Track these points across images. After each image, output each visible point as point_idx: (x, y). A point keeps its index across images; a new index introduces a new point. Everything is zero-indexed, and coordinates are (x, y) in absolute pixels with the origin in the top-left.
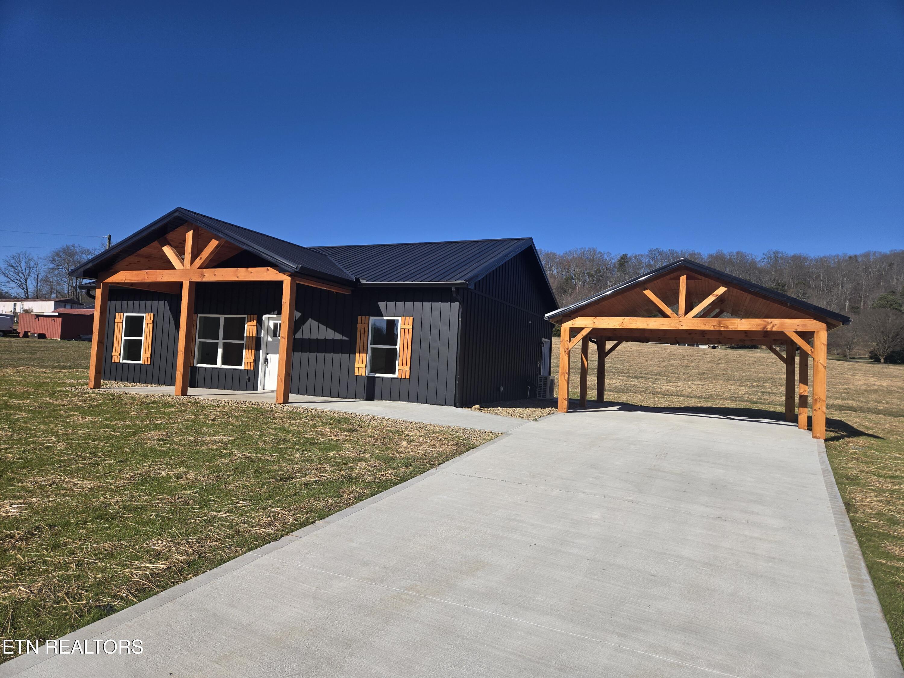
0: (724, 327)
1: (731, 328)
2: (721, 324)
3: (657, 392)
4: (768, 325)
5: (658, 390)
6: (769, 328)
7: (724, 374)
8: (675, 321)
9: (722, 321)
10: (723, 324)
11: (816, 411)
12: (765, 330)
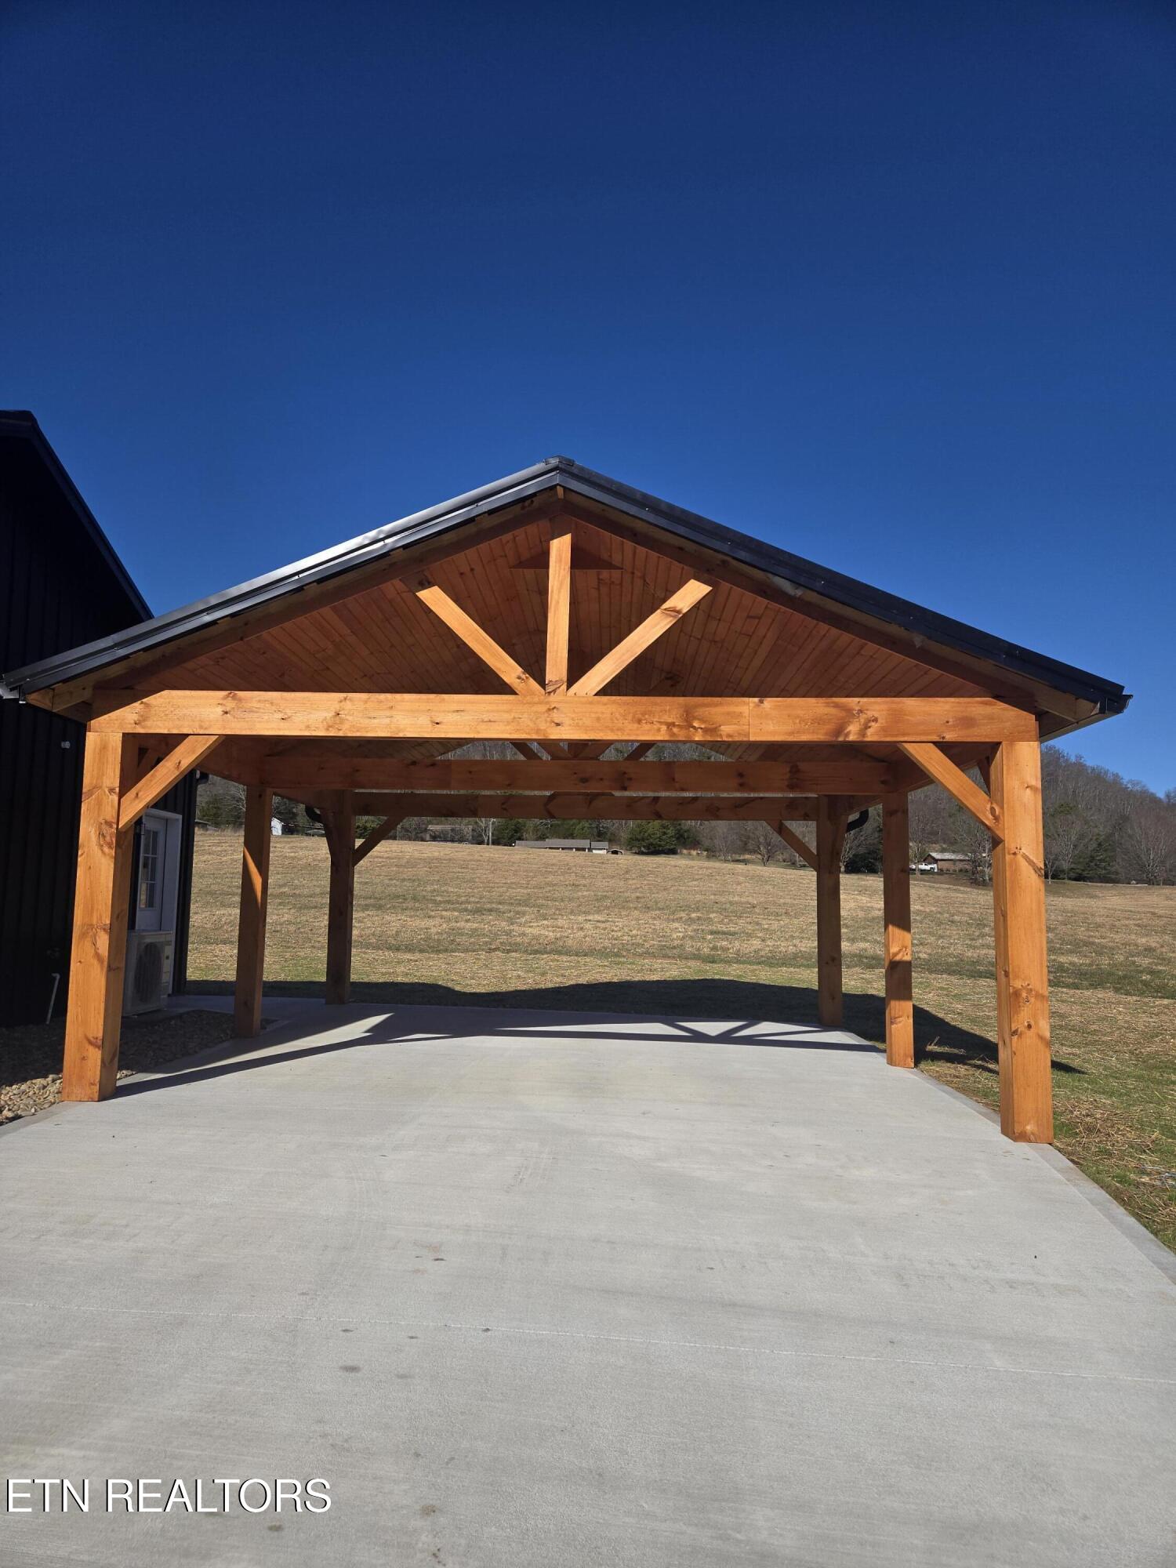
0: (706, 731)
1: (728, 731)
2: (695, 718)
3: (515, 944)
4: (849, 723)
5: (518, 939)
6: (852, 733)
7: (638, 898)
8: (535, 708)
9: (697, 706)
10: (702, 721)
11: (1020, 1036)
12: (841, 739)
